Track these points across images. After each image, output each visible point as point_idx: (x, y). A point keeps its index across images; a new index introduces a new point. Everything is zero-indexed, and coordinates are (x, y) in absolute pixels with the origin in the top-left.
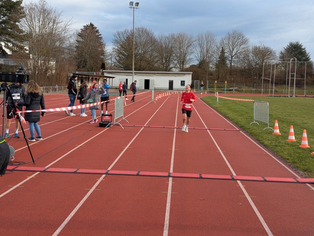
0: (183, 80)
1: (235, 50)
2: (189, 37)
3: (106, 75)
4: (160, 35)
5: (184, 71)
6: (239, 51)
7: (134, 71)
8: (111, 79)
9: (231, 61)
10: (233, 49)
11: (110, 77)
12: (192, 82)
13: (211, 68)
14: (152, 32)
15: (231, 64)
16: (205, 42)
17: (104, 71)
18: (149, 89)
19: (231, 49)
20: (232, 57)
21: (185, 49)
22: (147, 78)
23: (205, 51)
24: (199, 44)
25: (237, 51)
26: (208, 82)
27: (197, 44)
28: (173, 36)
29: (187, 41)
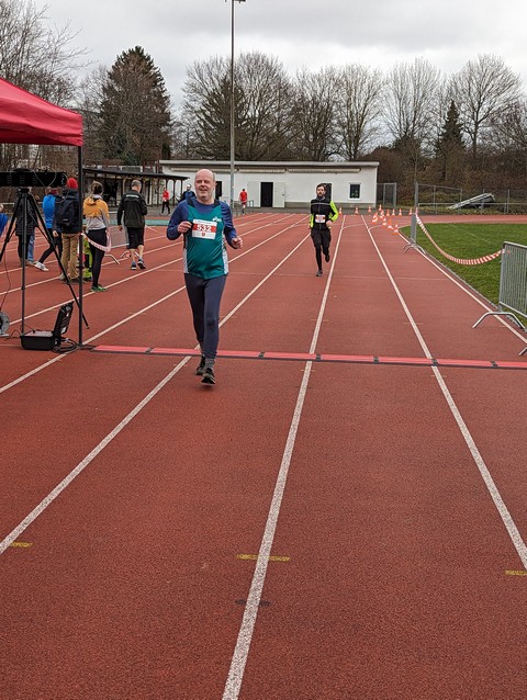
0: (356, 182)
1: (485, 106)
2: (371, 73)
3: (166, 172)
4: (301, 71)
5: (357, 159)
6: (495, 109)
7: (236, 163)
8: (178, 182)
9: (475, 133)
10: (480, 104)
11: (175, 178)
12: (378, 187)
13: (426, 151)
14: (279, 63)
15: (474, 140)
16: (411, 87)
17: (161, 162)
18: (271, 206)
19: (476, 105)
20: (477, 124)
21: (362, 105)
22: (267, 178)
23: (410, 109)
24: (396, 92)
25: (490, 109)
26: (417, 185)
27: (391, 92)
28: (331, 71)
29: (365, 87)
